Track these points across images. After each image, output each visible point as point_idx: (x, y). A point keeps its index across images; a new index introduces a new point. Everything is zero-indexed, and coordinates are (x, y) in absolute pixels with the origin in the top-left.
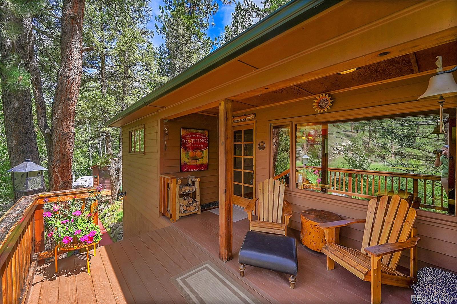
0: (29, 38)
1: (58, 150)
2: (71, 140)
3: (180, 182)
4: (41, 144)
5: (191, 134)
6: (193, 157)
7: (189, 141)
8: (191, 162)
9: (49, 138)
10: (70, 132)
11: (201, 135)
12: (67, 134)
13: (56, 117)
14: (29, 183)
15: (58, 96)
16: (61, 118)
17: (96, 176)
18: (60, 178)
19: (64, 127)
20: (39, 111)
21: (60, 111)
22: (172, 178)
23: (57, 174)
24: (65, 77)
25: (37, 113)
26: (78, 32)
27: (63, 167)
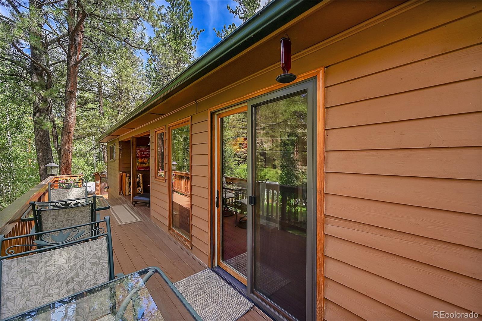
0: (50, 104)
1: (64, 158)
2: (71, 153)
3: (128, 175)
4: (55, 156)
5: (140, 149)
6: (141, 162)
7: (139, 153)
8: (140, 165)
9: (59, 152)
10: (70, 149)
11: (147, 150)
12: (68, 150)
13: (63, 142)
14: (53, 171)
15: (64, 132)
16: (65, 142)
17: (98, 182)
18: (65, 172)
19: (67, 146)
20: (54, 139)
21: (65, 139)
22: (122, 173)
23: (64, 170)
24: (67, 122)
25: (53, 139)
26: (73, 99)
27: (67, 167)
